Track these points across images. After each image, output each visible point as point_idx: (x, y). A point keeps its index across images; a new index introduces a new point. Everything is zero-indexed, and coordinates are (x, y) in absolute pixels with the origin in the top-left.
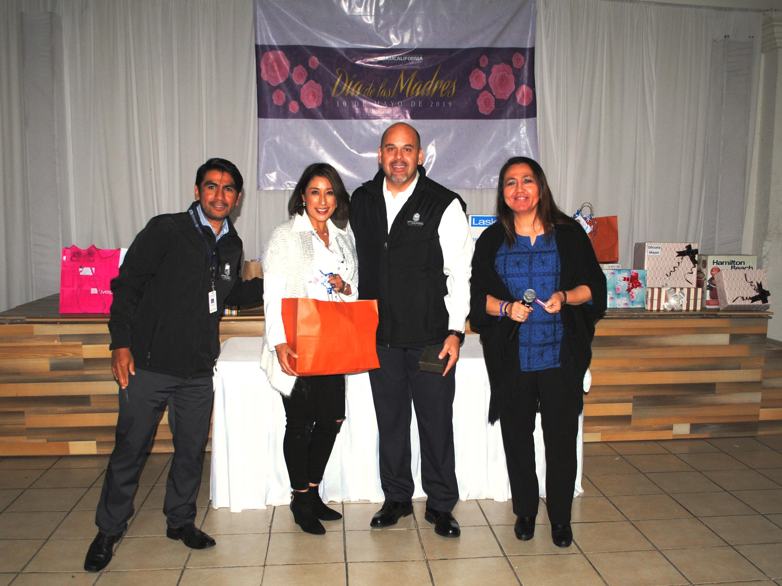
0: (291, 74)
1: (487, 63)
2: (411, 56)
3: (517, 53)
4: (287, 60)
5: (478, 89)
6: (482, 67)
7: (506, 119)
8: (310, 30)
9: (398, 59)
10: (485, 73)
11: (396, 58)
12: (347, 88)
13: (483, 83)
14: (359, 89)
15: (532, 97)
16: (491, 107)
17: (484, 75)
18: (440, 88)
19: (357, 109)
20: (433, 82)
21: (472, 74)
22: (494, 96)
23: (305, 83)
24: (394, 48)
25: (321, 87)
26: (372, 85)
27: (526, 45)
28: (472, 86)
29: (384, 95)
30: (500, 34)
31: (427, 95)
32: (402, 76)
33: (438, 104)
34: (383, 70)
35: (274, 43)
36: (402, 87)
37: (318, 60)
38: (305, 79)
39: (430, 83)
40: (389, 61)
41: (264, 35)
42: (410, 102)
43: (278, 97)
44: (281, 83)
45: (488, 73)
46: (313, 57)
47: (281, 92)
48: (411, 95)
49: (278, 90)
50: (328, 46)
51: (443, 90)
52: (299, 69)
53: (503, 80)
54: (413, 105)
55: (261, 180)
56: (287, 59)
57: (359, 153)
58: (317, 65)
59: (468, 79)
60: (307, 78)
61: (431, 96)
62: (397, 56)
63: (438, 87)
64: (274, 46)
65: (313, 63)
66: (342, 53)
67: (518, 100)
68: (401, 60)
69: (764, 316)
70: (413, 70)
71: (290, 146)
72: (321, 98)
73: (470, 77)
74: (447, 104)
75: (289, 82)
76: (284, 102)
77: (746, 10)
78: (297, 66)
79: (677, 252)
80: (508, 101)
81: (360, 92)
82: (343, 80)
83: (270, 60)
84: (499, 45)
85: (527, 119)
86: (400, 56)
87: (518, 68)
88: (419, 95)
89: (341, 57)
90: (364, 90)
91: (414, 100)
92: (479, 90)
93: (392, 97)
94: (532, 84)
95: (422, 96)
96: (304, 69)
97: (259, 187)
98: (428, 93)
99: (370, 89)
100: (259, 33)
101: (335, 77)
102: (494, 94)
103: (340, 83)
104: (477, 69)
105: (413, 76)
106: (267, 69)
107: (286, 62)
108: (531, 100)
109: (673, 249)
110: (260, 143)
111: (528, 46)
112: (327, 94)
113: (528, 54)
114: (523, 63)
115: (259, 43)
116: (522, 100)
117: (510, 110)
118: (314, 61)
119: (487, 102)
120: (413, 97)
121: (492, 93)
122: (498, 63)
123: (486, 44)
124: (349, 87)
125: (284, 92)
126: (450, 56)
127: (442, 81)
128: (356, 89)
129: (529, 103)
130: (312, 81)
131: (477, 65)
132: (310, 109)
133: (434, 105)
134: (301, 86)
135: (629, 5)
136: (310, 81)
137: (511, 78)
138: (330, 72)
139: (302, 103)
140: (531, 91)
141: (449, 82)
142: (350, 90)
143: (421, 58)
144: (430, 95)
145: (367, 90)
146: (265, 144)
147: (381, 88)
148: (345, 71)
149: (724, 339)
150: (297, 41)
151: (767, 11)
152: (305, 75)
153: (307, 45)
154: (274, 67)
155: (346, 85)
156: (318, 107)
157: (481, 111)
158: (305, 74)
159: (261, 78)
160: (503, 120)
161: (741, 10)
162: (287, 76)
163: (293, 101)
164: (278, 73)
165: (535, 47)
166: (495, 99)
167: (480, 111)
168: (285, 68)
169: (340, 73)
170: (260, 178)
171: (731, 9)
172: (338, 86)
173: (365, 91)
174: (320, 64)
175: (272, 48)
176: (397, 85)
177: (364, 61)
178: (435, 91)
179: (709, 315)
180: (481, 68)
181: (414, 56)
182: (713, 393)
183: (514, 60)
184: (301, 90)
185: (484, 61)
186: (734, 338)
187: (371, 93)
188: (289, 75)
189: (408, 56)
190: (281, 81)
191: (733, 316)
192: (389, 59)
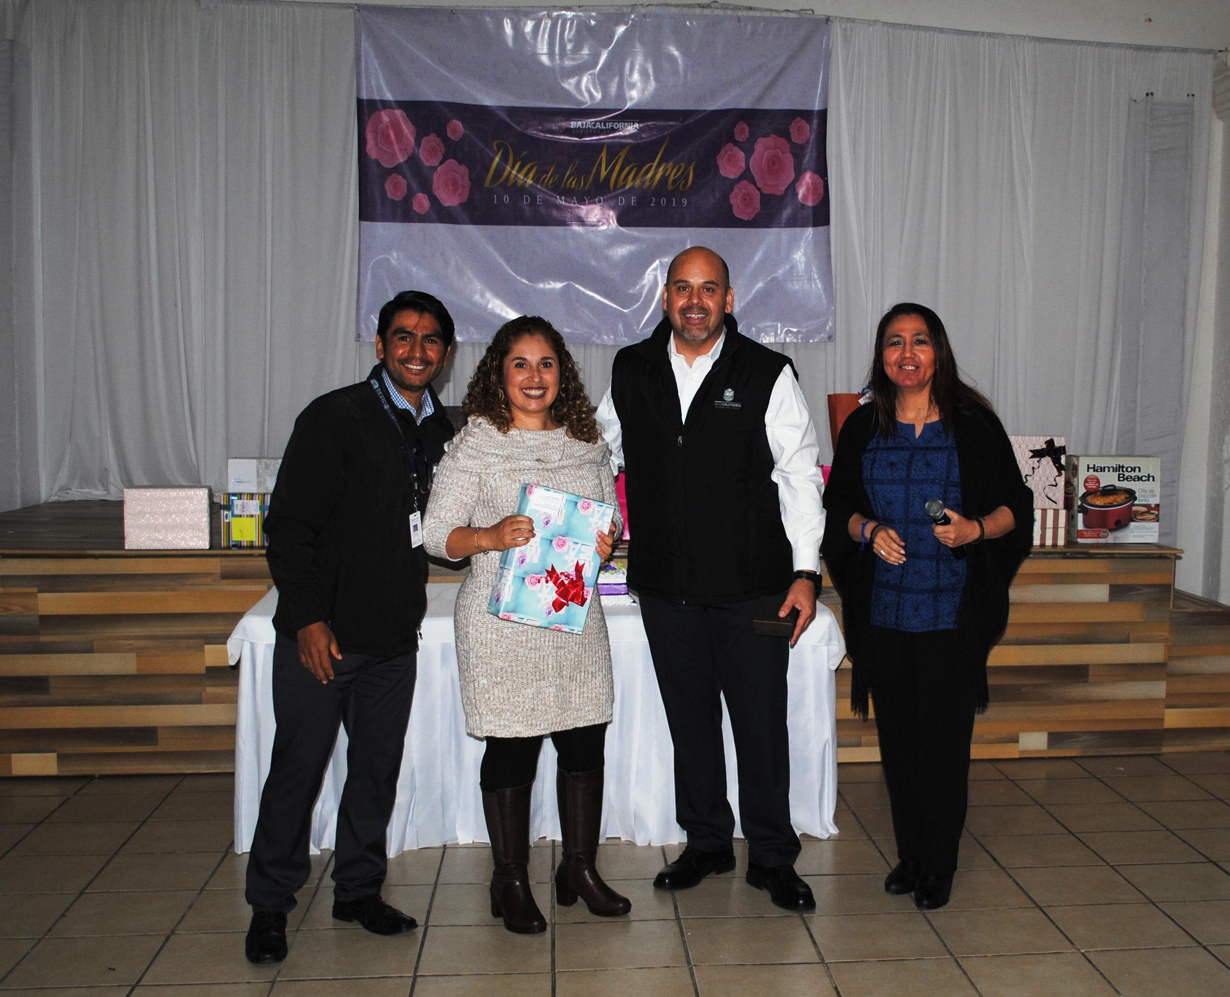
0: (417, 150)
1: (747, 134)
2: (618, 122)
3: (798, 119)
4: (411, 125)
5: (732, 177)
6: (739, 142)
7: (781, 227)
8: (451, 76)
9: (598, 126)
10: (744, 152)
11: (594, 125)
12: (511, 172)
13: (740, 167)
14: (531, 175)
15: (822, 193)
16: (755, 208)
17: (742, 154)
18: (667, 175)
19: (527, 208)
20: (655, 164)
21: (722, 152)
22: (759, 189)
23: (441, 164)
24: (590, 107)
25: (467, 170)
26: (552, 169)
27: (814, 105)
28: (722, 172)
29: (573, 186)
30: (769, 87)
31: (645, 186)
32: (604, 155)
33: (663, 201)
34: (573, 145)
35: (389, 97)
36: (603, 173)
37: (463, 127)
38: (440, 158)
39: (650, 167)
40: (582, 129)
41: (373, 83)
42: (616, 197)
43: (395, 187)
44: (401, 164)
45: (749, 152)
46: (454, 121)
47: (400, 178)
48: (619, 186)
49: (394, 175)
50: (479, 103)
51: (671, 178)
52: (431, 140)
53: (774, 164)
54: (621, 202)
55: (363, 326)
56: (410, 123)
57: (530, 281)
58: (461, 136)
59: (716, 161)
60: (443, 155)
61: (653, 188)
62: (596, 122)
63: (664, 173)
64: (389, 101)
65: (455, 131)
66: (503, 115)
67: (800, 196)
68: (603, 127)
69: (1168, 555)
70: (623, 145)
71: (414, 269)
72: (467, 190)
73: (717, 158)
74: (679, 203)
75: (413, 160)
76: (405, 194)
77: (1185, 51)
78: (428, 135)
79: (1031, 451)
80: (782, 198)
81: (532, 179)
82: (505, 159)
83: (381, 125)
84: (767, 105)
85: (815, 228)
86: (600, 122)
87: (800, 143)
88: (632, 188)
89: (502, 121)
90: (539, 178)
91: (622, 194)
92: (734, 179)
93: (586, 188)
94: (822, 170)
95: (636, 188)
96: (438, 140)
97: (359, 336)
98: (647, 184)
99: (549, 175)
100: (364, 80)
101: (492, 154)
102: (759, 186)
103: (498, 164)
104: (730, 145)
105: (623, 154)
106: (376, 139)
107: (408, 128)
108: (822, 197)
109: (1023, 446)
110: (362, 263)
111: (817, 107)
112: (476, 181)
113: (815, 122)
114: (808, 134)
115: (364, 96)
116: (805, 197)
117: (786, 213)
118: (457, 128)
119: (747, 199)
120: (620, 191)
121: (755, 184)
122: (766, 135)
123: (745, 105)
124: (514, 172)
125: (405, 178)
126: (686, 123)
127: (671, 164)
128: (526, 175)
129: (818, 201)
130: (452, 162)
131: (731, 139)
132: (449, 207)
133: (658, 203)
134: (435, 168)
135: (987, 40)
136: (447, 162)
137: (789, 160)
138: (483, 147)
139: (436, 197)
140: (822, 181)
141: (683, 165)
142: (516, 176)
143: (637, 125)
144: (650, 186)
145: (544, 176)
146: (371, 264)
147: (568, 174)
148: (509, 146)
149: (1099, 592)
150: (429, 93)
151: (1220, 51)
152: (440, 151)
153: (445, 100)
154: (388, 136)
155: (508, 168)
156: (461, 204)
157: (737, 213)
158: (441, 149)
159: (366, 153)
160: (775, 230)
161: (1176, 50)
162: (411, 151)
163: (420, 194)
164: (396, 147)
165: (829, 110)
166: (762, 194)
167: (735, 215)
168: (408, 139)
169: (499, 147)
170: (361, 321)
171: (1158, 49)
172: (496, 170)
173: (542, 179)
174: (467, 132)
175: (385, 104)
176: (594, 171)
177: (540, 128)
178: (659, 181)
179: (1076, 553)
180: (736, 143)
181: (624, 122)
182: (1084, 682)
183: (793, 130)
184: (435, 176)
185: (742, 132)
186: (1117, 592)
187: (551, 182)
188: (414, 150)
189: (614, 122)
190: (401, 159)
191: (1117, 556)
192: (582, 125)
